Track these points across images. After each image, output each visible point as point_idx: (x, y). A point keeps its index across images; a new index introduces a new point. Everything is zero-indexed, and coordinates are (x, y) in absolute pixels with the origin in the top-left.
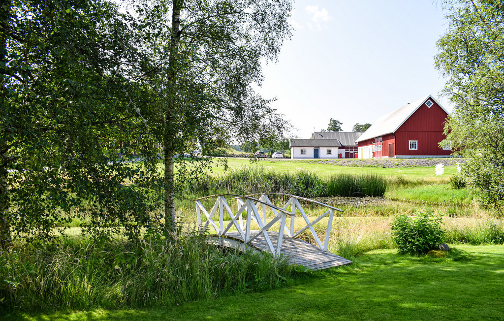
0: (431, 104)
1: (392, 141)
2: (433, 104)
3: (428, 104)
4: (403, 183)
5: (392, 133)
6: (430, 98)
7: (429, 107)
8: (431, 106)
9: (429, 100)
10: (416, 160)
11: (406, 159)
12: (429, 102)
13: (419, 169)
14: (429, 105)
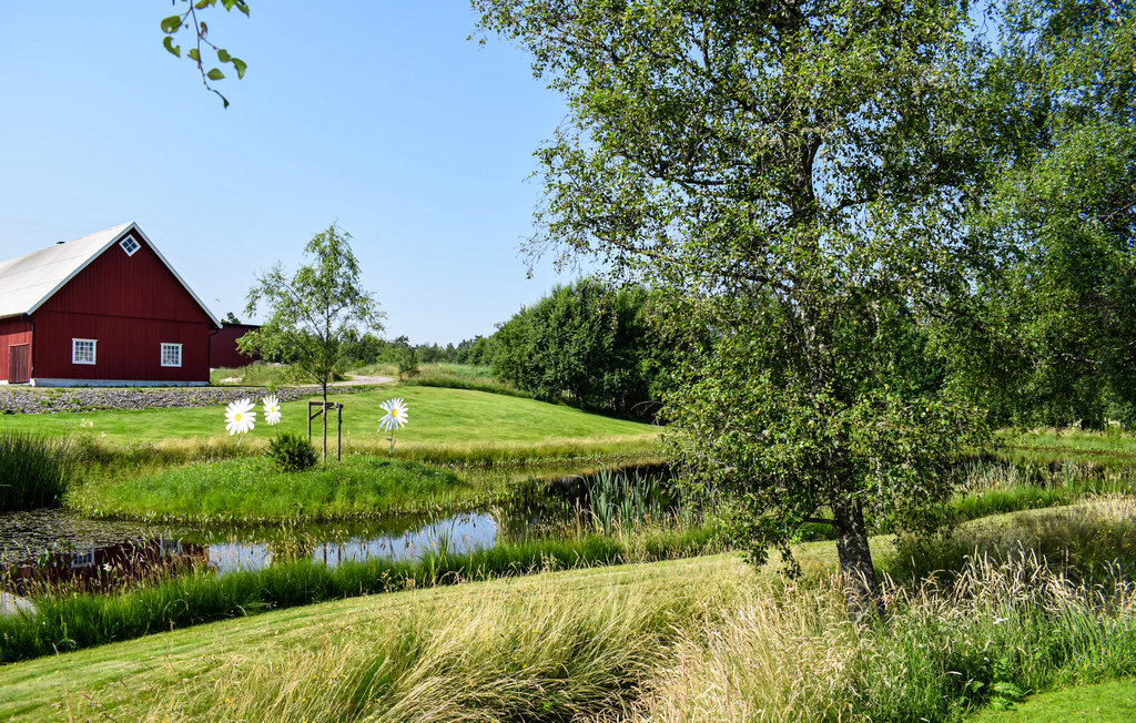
0: (134, 246)
1: (24, 339)
2: (139, 247)
3: (125, 245)
4: (98, 457)
5: (25, 315)
6: (133, 232)
7: (130, 254)
8: (135, 251)
9: (130, 236)
10: (97, 391)
11: (72, 391)
12: (130, 241)
13: (117, 416)
14: (130, 250)
